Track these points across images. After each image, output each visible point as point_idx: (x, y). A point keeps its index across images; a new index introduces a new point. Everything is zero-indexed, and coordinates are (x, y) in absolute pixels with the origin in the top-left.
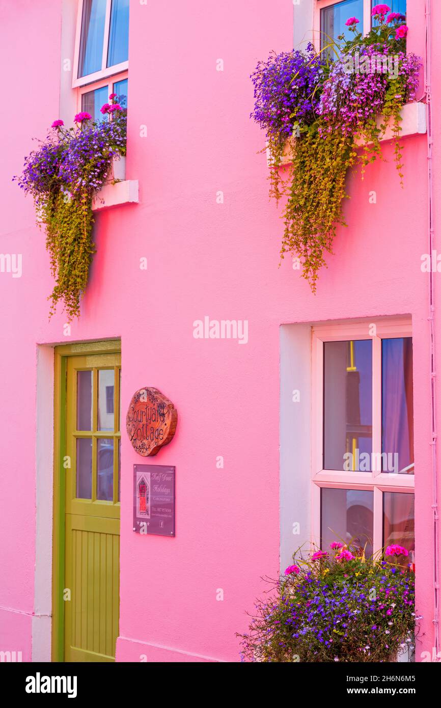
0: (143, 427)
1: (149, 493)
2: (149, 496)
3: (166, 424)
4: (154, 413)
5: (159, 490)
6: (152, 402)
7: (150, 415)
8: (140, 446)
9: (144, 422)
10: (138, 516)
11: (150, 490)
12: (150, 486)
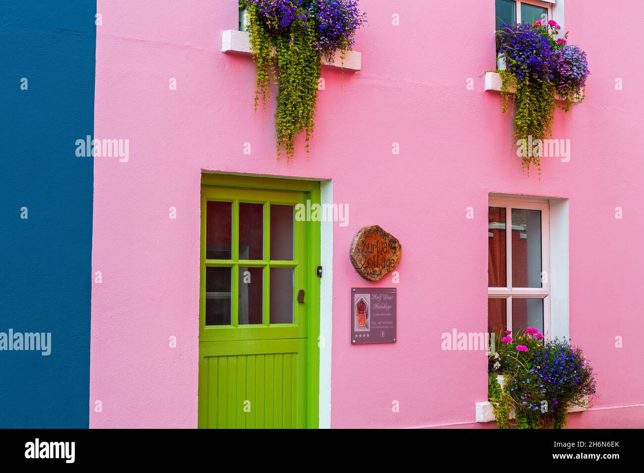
0: (374, 257)
1: (369, 311)
2: (369, 313)
3: (397, 256)
4: (386, 246)
5: (379, 307)
6: (383, 237)
7: (381, 247)
8: (371, 273)
9: (375, 253)
10: (357, 329)
11: (369, 308)
12: (369, 305)
